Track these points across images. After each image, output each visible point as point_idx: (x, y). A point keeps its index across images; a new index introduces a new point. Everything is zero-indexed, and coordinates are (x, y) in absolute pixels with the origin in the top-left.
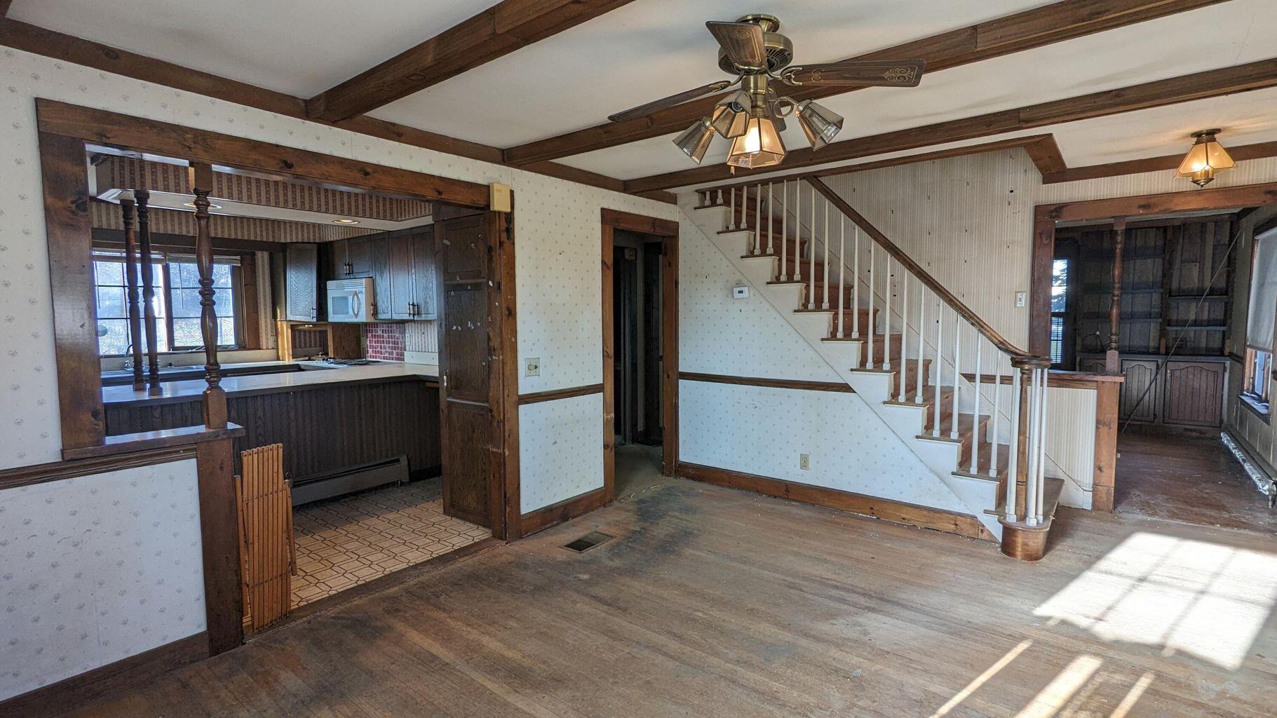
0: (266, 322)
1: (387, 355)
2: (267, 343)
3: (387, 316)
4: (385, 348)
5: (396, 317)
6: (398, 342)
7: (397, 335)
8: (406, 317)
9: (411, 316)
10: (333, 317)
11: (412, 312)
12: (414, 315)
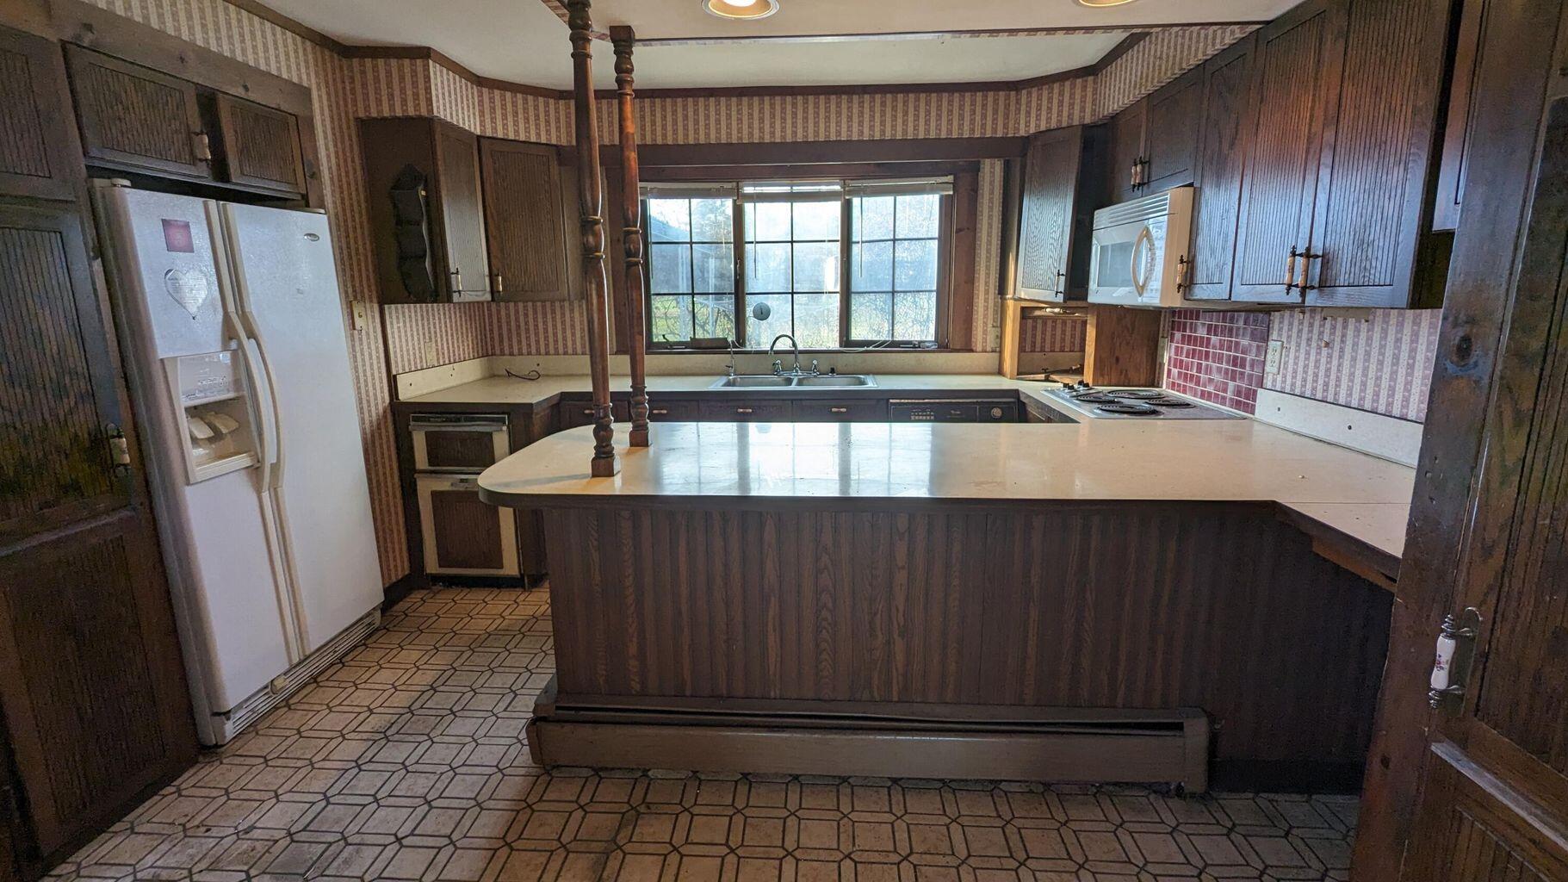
0: (986, 300)
1: (1210, 389)
2: (985, 341)
3: (1221, 292)
4: (1208, 370)
5: (1243, 294)
6: (1243, 360)
7: (1245, 342)
8: (1277, 294)
9: (1295, 292)
10: (1097, 294)
11: (1299, 280)
12: (1304, 290)
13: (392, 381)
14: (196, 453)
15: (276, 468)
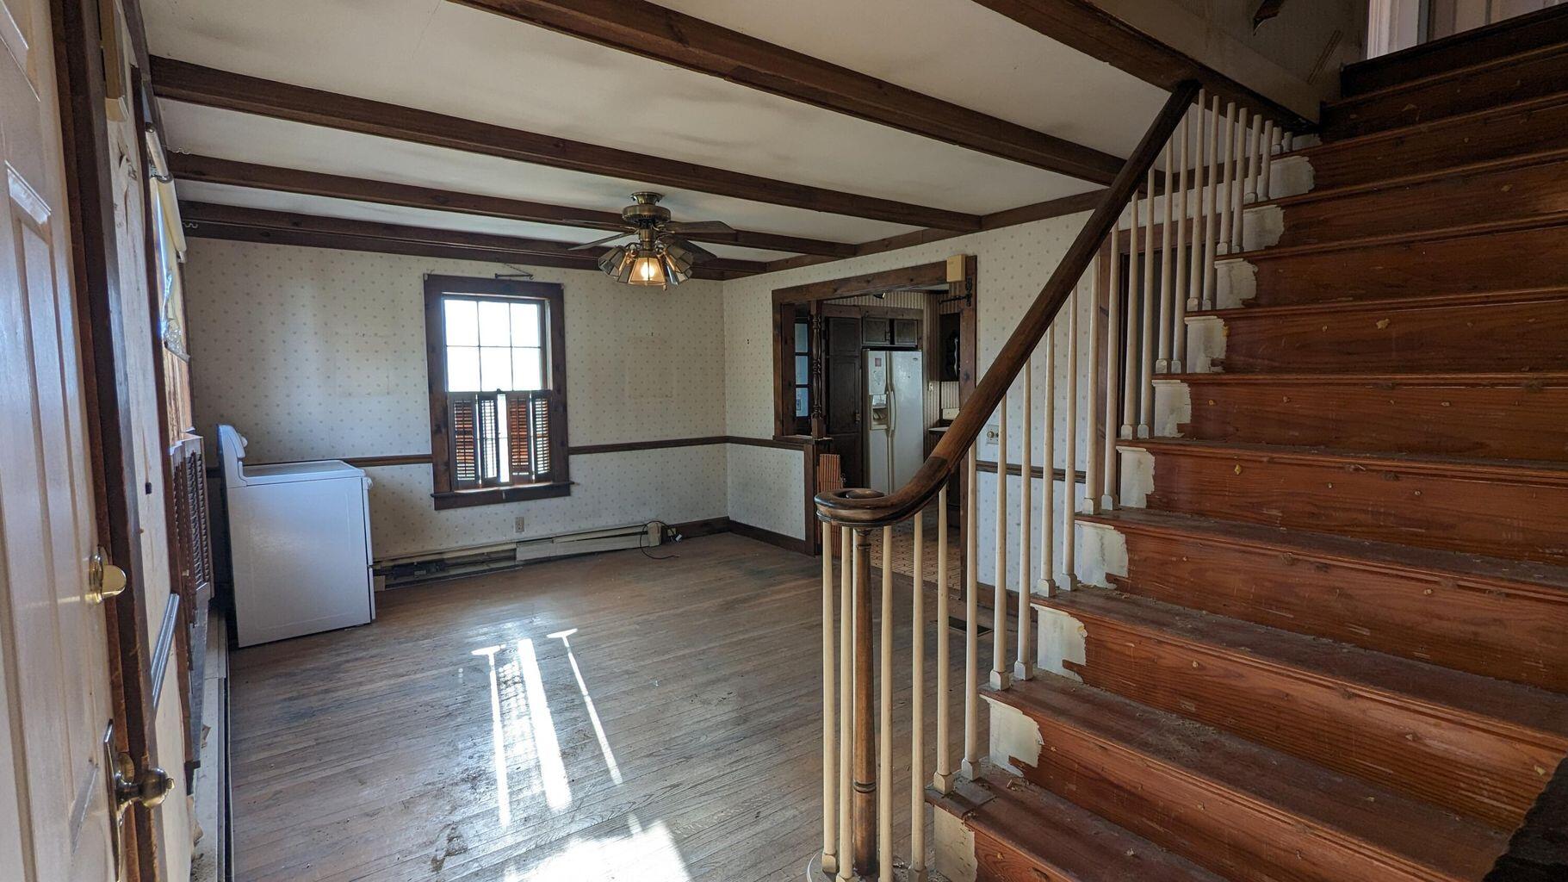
13: (941, 411)
14: (874, 423)
15: (893, 431)
